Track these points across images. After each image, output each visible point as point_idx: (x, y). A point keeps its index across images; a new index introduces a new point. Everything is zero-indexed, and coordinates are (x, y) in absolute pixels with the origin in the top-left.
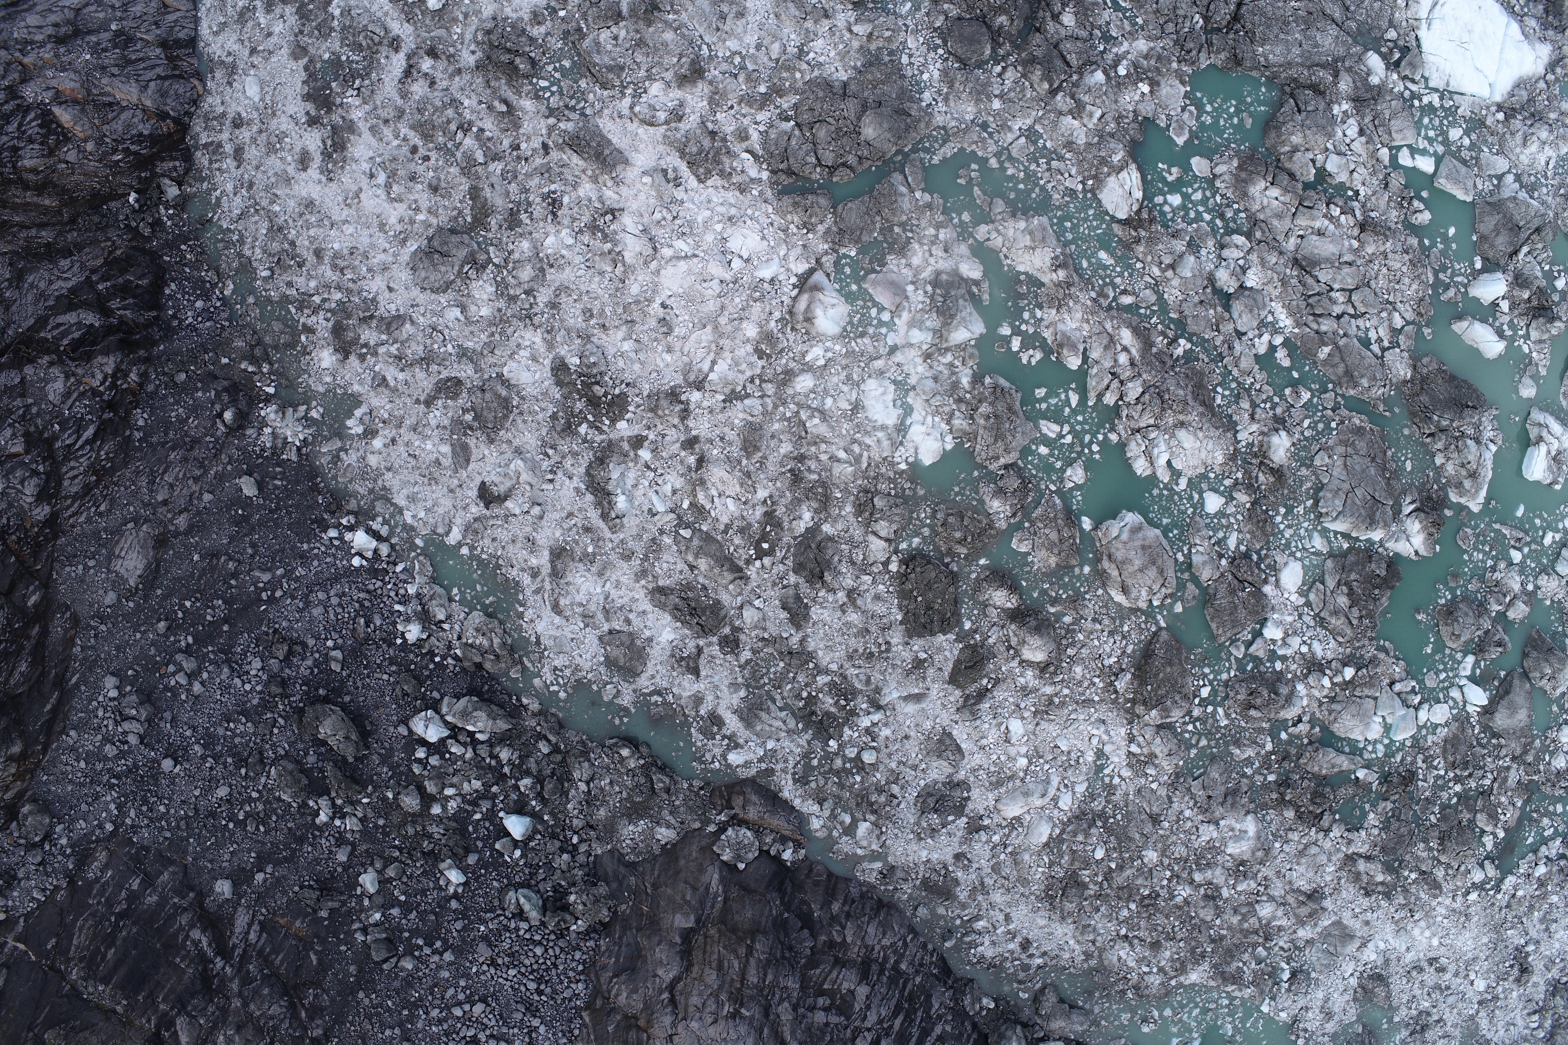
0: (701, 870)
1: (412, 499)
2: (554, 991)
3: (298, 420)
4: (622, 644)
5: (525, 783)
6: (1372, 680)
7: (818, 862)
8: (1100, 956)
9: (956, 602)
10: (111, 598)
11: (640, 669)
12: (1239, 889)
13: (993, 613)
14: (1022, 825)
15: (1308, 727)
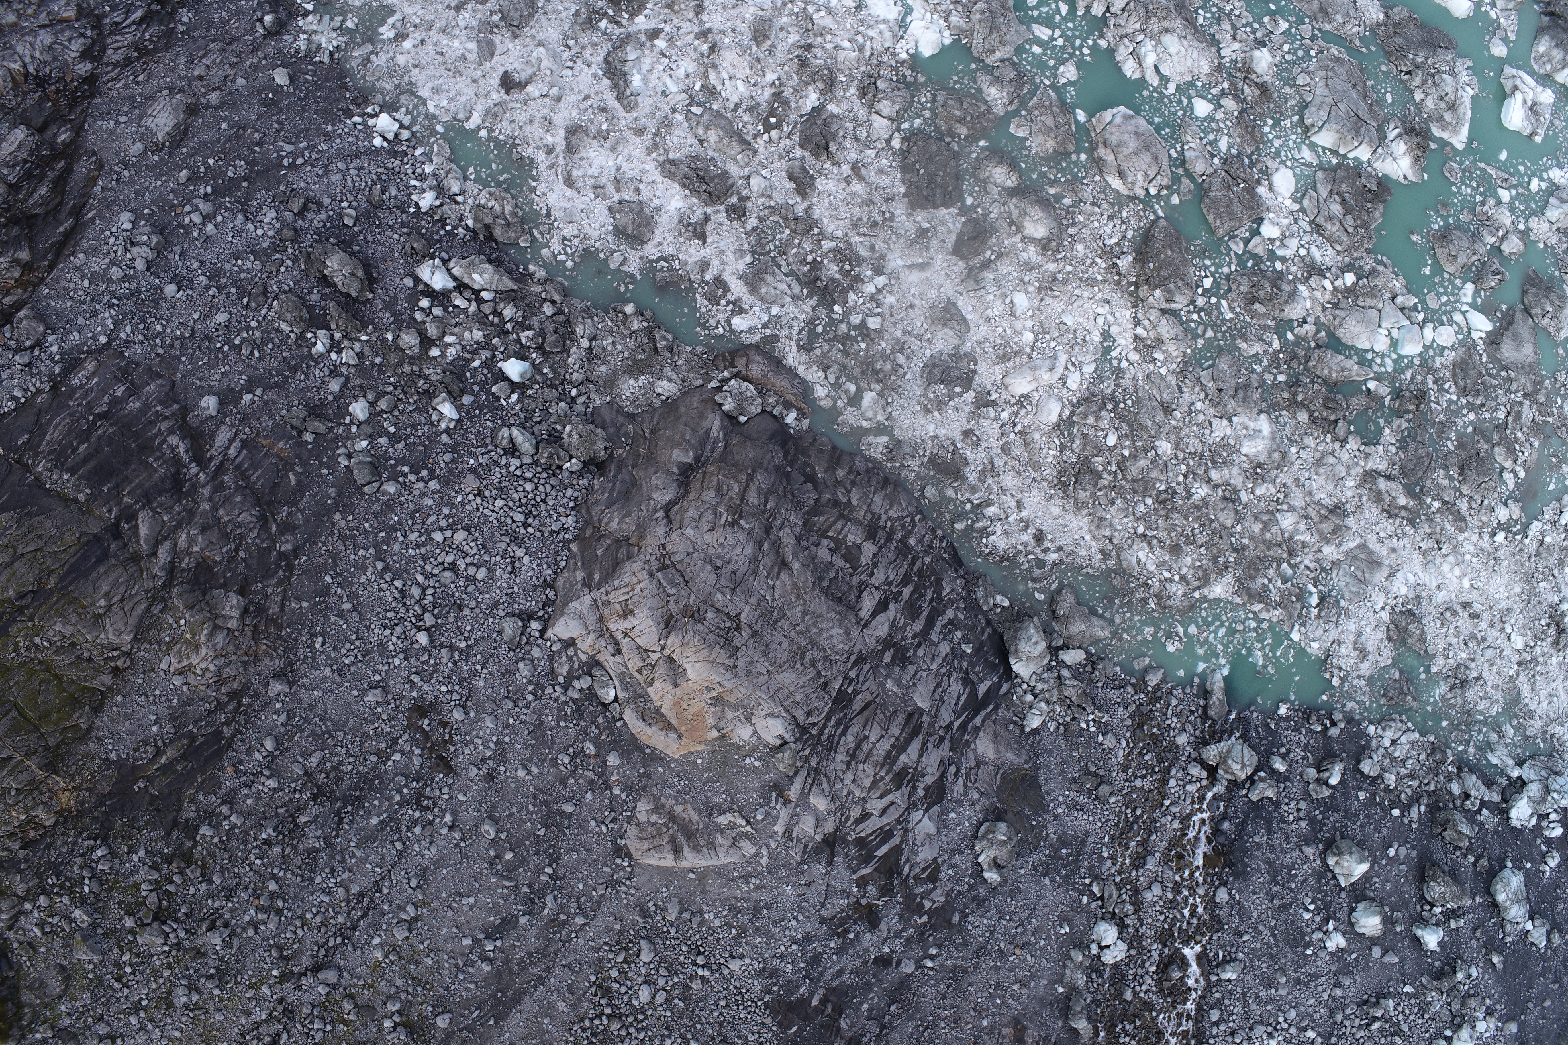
0: (702, 416)
1: (436, 90)
2: (542, 524)
3: (334, 30)
4: (631, 211)
5: (525, 336)
6: (1374, 292)
7: (823, 434)
8: (1118, 556)
9: (958, 178)
10: (138, 147)
11: (648, 235)
12: (1259, 492)
13: (995, 190)
14: (1031, 403)
15: (1314, 328)
